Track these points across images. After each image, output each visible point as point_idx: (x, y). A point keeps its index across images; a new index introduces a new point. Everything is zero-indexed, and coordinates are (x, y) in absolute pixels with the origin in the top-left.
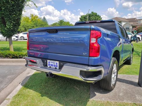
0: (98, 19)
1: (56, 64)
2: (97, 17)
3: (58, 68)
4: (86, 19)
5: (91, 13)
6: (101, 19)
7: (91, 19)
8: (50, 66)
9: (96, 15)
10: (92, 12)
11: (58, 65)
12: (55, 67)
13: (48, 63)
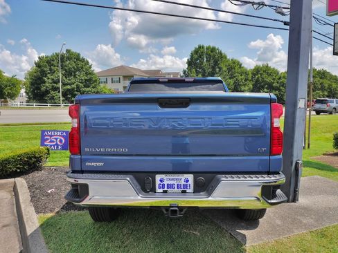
0: (82, 68)
1: (183, 182)
2: (80, 64)
3: (190, 190)
4: (53, 65)
5: (65, 52)
6: (90, 68)
7: (66, 66)
8: (166, 189)
9: (77, 57)
10: (68, 51)
11: (191, 182)
12: (180, 190)
13: (158, 182)
